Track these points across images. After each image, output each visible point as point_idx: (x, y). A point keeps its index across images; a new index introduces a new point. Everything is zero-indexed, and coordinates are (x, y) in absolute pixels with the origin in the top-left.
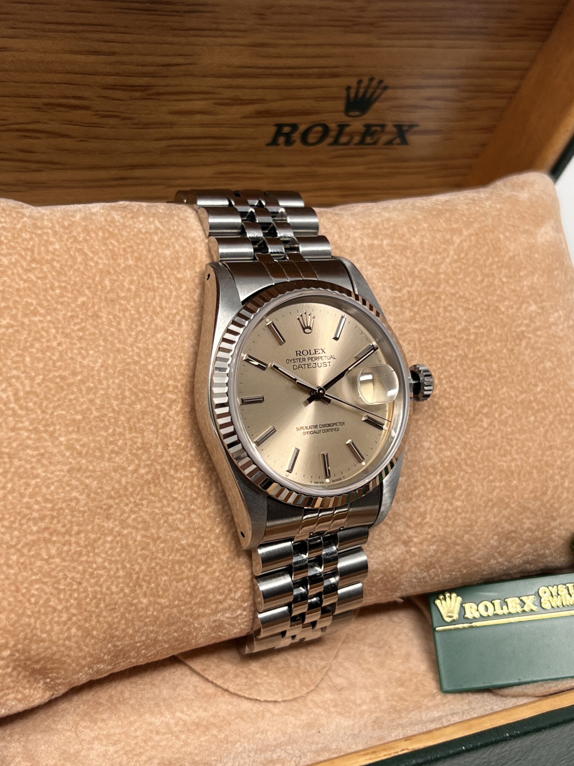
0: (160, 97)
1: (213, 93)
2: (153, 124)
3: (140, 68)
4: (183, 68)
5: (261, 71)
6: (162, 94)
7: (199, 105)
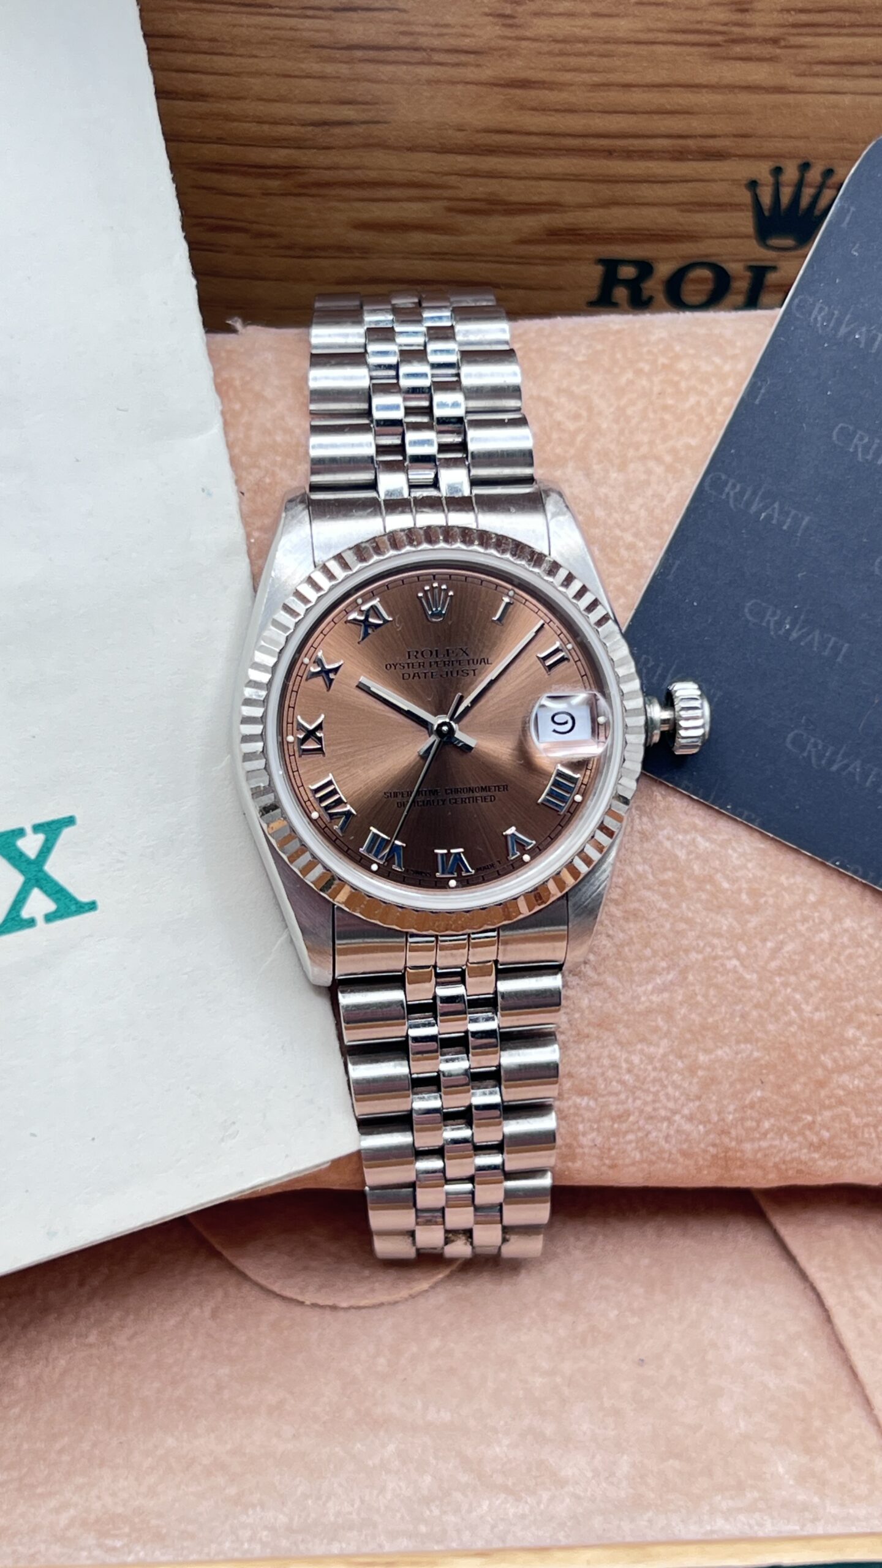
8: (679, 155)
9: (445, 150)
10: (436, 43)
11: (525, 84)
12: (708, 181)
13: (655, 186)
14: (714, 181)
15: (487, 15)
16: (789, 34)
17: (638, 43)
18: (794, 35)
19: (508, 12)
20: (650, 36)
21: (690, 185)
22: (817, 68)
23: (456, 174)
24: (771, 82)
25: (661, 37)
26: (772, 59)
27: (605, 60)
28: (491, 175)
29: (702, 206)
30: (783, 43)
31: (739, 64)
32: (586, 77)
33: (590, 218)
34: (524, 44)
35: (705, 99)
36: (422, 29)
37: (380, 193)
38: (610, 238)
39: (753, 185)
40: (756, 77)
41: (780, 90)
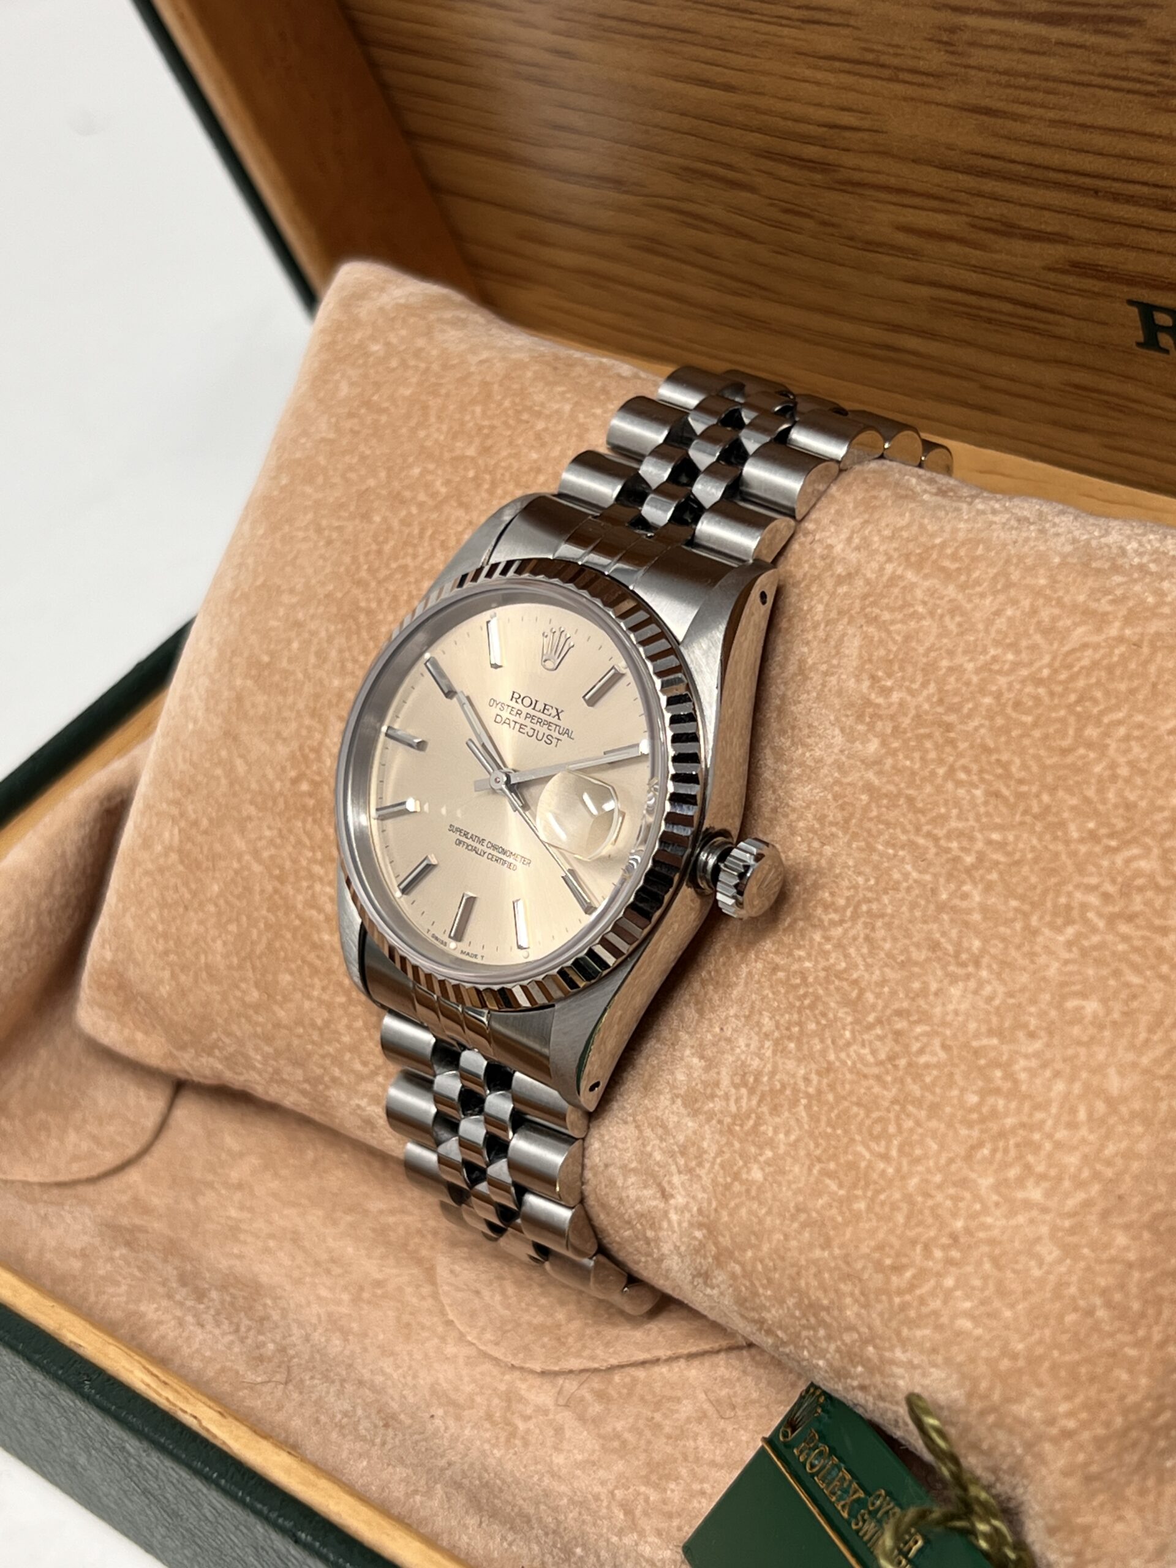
0: (859, 190)
1: (952, 201)
2: (880, 244)
3: (789, 123)
4: (865, 136)
5: (1022, 169)
6: (859, 184)
7: (940, 222)
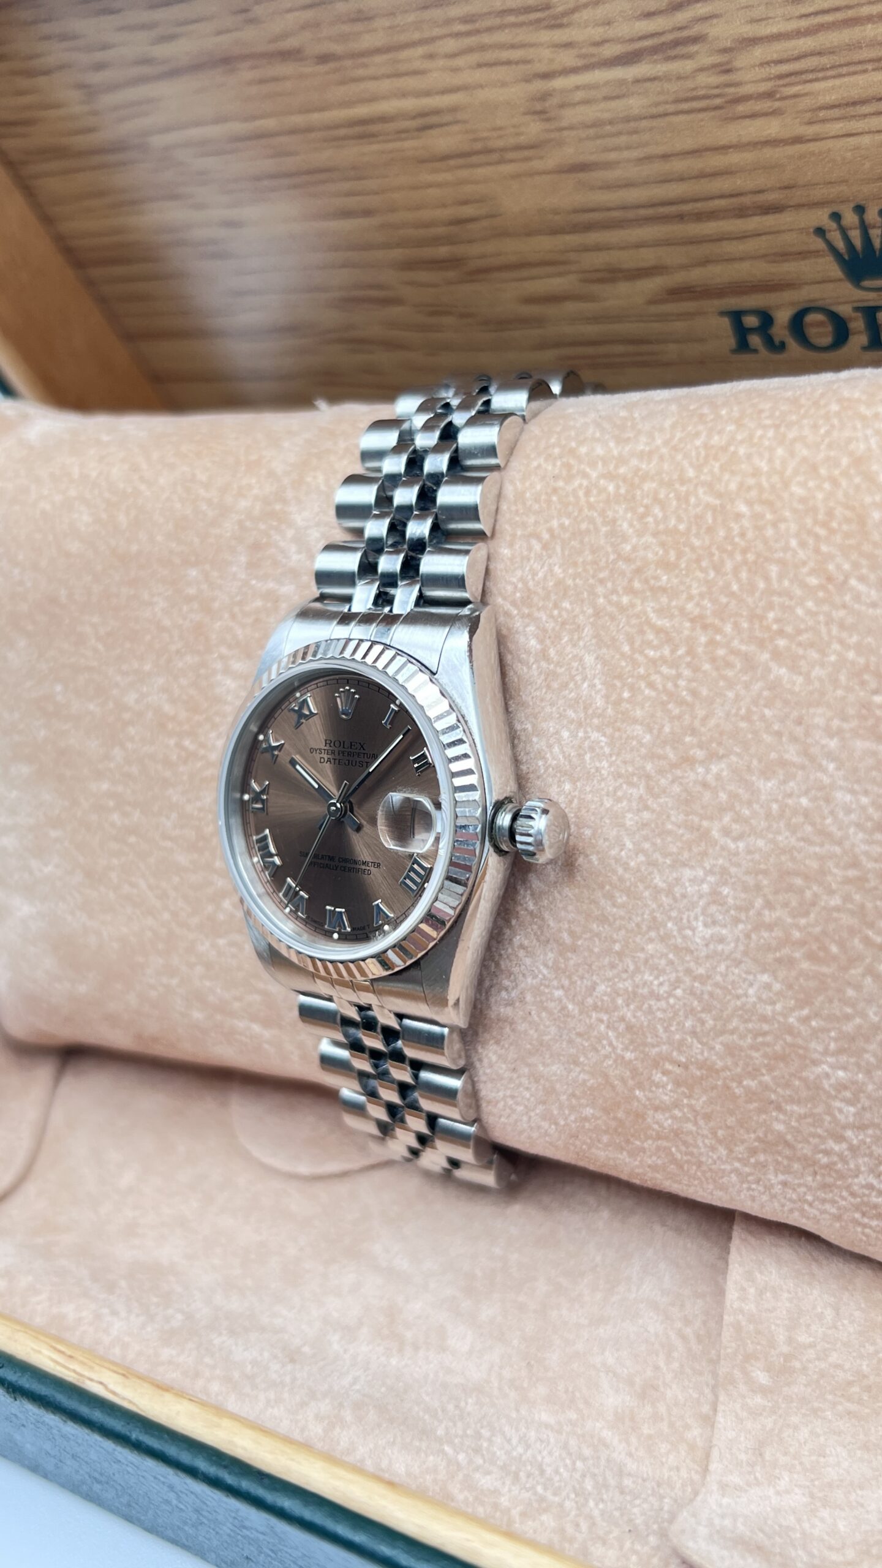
8: (742, 213)
9: (555, 231)
10: (500, 143)
11: (583, 167)
12: (778, 232)
13: (735, 243)
14: (784, 231)
15: (525, 114)
16: (779, 86)
17: (653, 117)
18: (785, 86)
19: (538, 107)
20: (661, 109)
21: (764, 238)
22: (822, 114)
23: (572, 251)
24: (787, 134)
25: (671, 108)
26: (775, 113)
27: (634, 136)
28: (598, 248)
29: (785, 256)
30: (778, 96)
31: (747, 122)
32: (626, 154)
33: (696, 276)
34: (565, 133)
35: (734, 158)
36: (485, 134)
37: (525, 273)
38: (720, 292)
39: (820, 232)
40: (769, 132)
41: (798, 140)
